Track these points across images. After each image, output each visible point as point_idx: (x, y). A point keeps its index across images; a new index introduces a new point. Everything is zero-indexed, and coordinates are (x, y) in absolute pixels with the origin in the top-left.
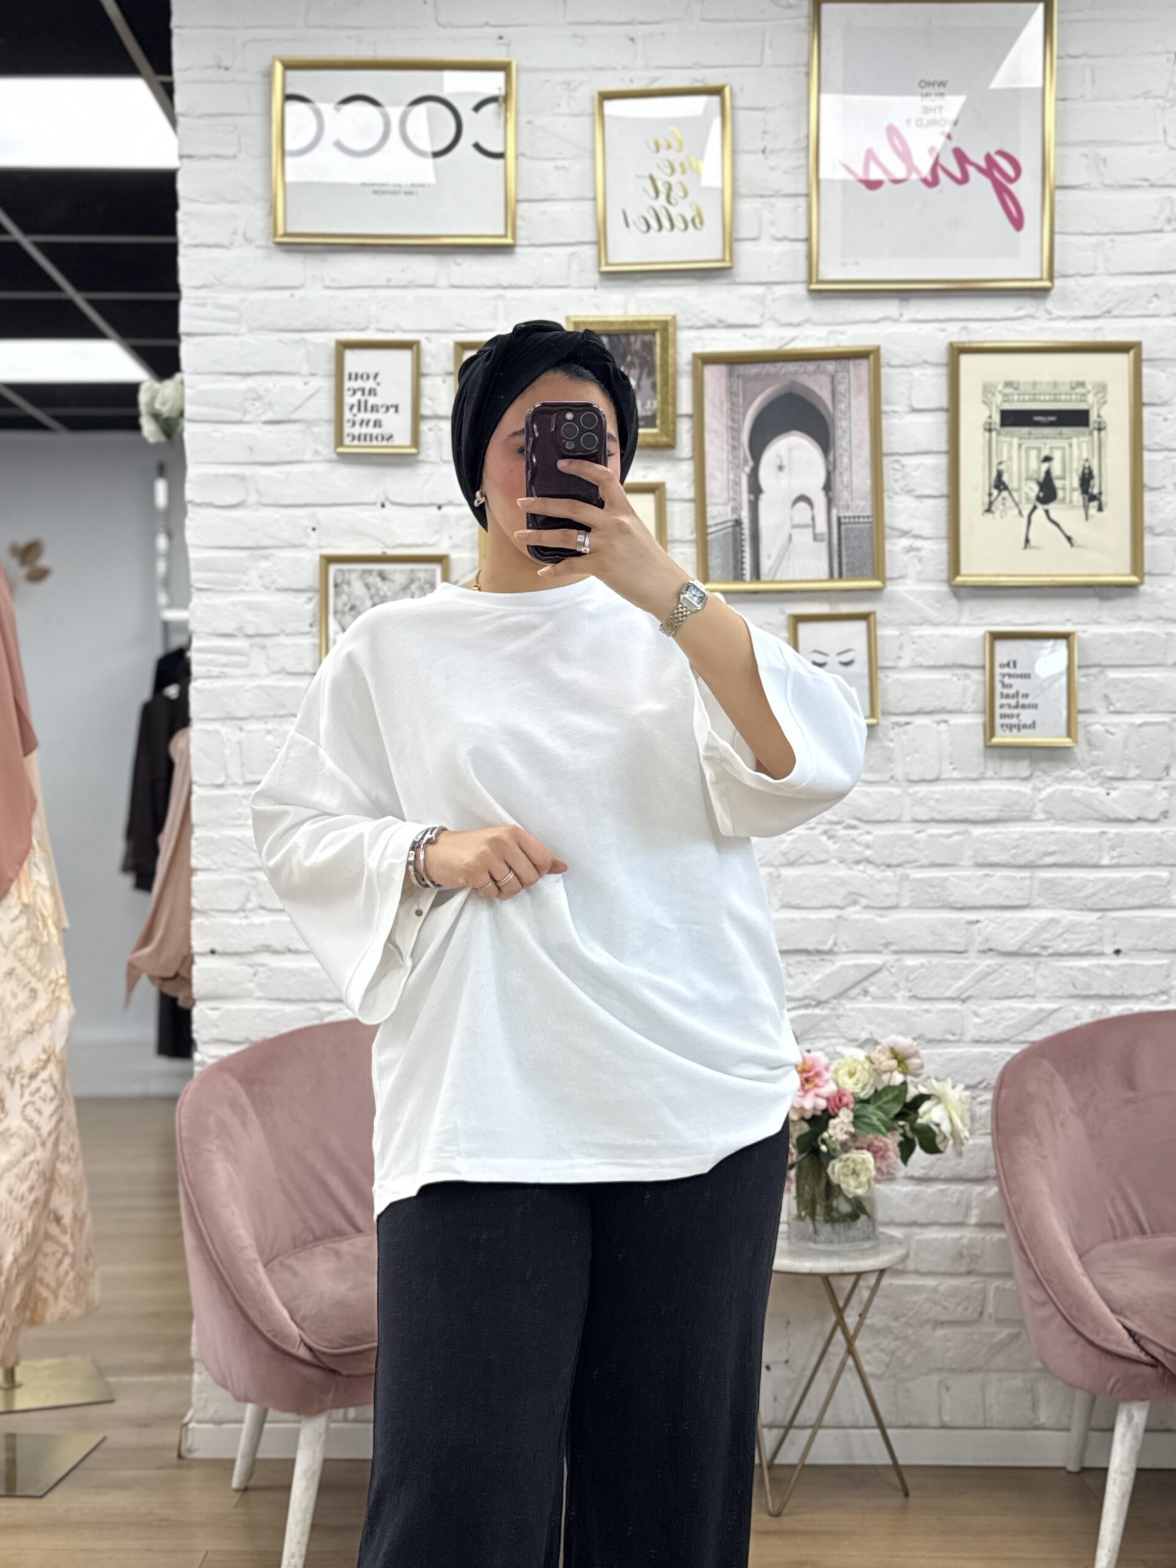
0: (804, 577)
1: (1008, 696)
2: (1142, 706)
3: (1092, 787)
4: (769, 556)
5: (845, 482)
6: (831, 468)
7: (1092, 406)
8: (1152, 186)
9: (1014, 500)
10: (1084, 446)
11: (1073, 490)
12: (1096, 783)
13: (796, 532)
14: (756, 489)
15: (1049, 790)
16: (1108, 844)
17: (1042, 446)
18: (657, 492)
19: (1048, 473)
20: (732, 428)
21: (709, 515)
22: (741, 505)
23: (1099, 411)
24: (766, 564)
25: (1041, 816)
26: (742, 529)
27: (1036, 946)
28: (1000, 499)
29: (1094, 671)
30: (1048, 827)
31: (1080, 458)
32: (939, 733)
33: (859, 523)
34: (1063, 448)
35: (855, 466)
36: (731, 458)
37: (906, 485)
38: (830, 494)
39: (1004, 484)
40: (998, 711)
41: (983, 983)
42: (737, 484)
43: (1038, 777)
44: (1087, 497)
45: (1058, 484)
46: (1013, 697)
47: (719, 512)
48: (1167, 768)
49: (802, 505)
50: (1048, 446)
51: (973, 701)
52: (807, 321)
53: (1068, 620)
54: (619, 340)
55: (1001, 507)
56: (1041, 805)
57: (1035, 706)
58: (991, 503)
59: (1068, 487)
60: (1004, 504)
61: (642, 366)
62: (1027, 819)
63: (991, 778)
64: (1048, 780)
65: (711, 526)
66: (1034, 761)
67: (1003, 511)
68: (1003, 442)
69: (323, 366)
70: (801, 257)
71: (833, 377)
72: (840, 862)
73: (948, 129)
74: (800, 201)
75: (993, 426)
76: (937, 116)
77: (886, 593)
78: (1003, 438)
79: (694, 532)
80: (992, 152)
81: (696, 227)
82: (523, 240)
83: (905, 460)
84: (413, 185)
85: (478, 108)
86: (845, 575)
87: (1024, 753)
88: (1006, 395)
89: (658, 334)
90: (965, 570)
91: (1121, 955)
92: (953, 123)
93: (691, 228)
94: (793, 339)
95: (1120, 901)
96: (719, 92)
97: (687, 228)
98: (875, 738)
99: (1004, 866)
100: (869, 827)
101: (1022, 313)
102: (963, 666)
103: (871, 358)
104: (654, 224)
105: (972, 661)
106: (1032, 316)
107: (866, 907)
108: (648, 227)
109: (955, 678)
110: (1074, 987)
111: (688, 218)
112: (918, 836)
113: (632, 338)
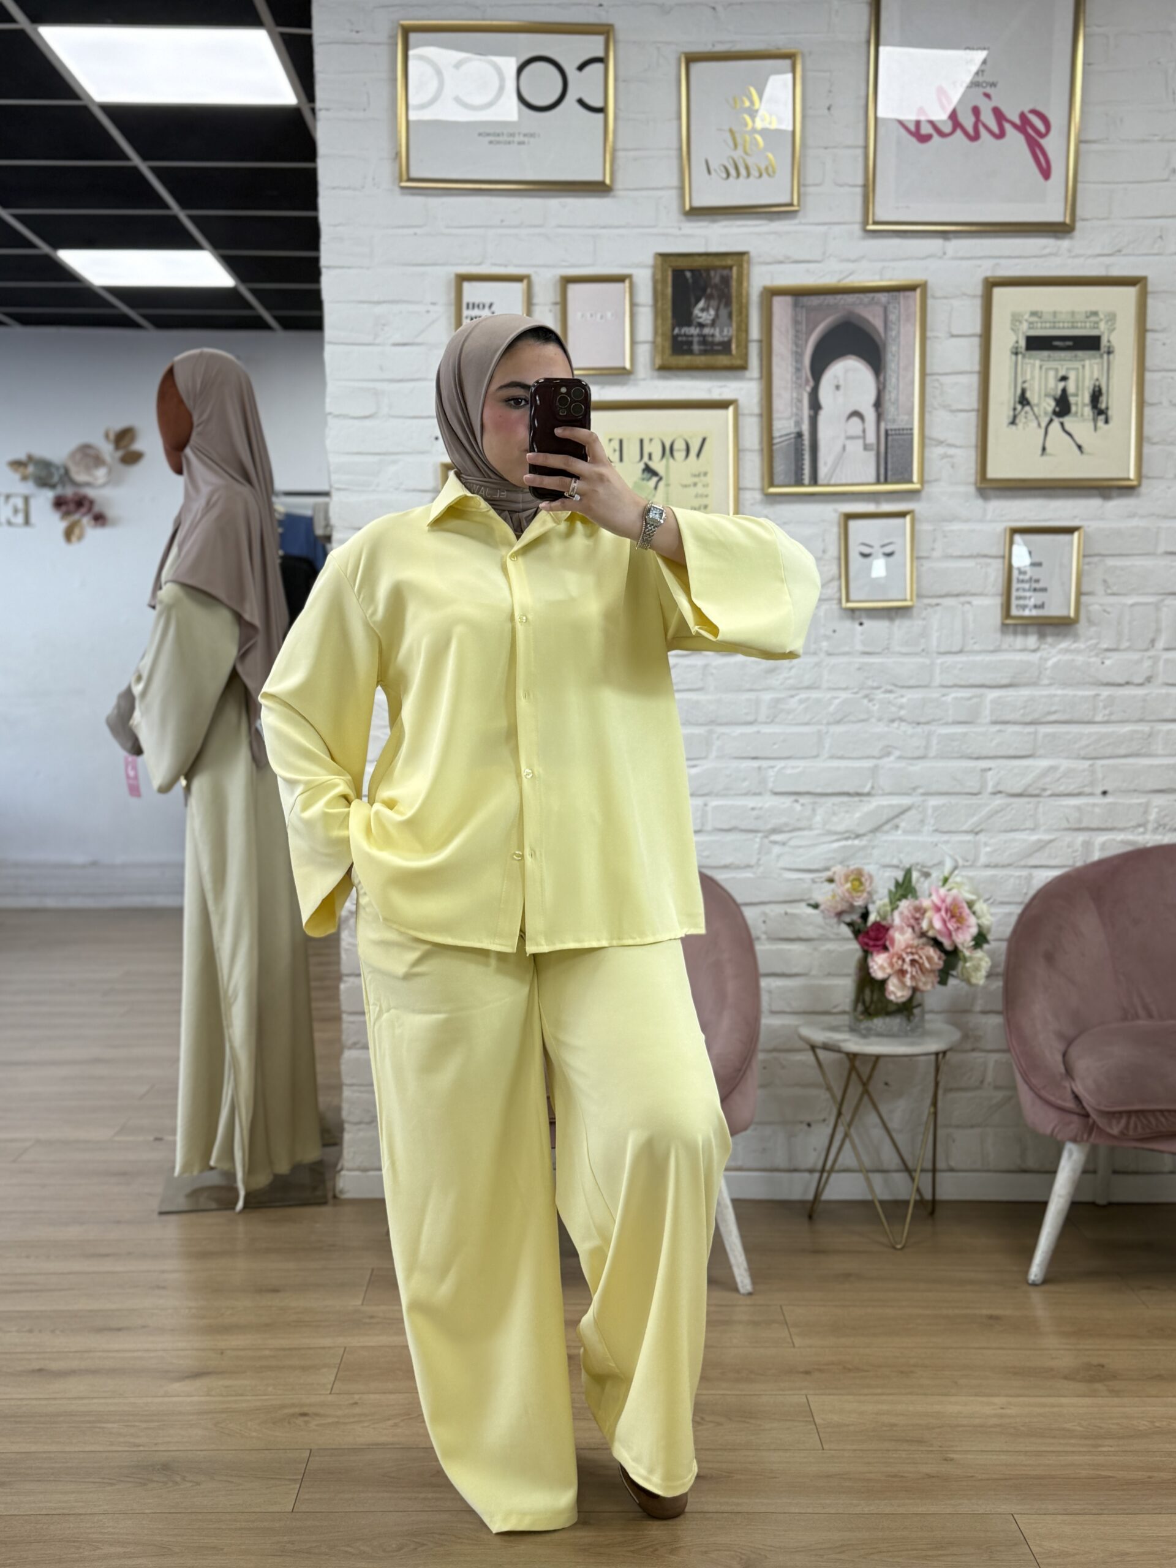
0: (856, 481)
1: (1023, 581)
2: (1134, 589)
3: (1089, 657)
4: (825, 464)
5: (893, 400)
6: (881, 387)
7: (1103, 333)
8: (1160, 140)
9: (1034, 414)
10: (1096, 367)
11: (1084, 405)
12: (1093, 653)
13: (849, 443)
14: (815, 406)
15: (1054, 660)
16: (1101, 704)
17: (1059, 367)
18: (731, 409)
19: (1064, 391)
20: (796, 353)
21: (774, 428)
22: (802, 419)
23: (1109, 337)
24: (823, 471)
25: (1046, 681)
26: (802, 440)
27: (1037, 789)
28: (1023, 413)
29: (1096, 559)
30: (1052, 691)
31: (1091, 378)
32: (964, 612)
33: (903, 434)
34: (1077, 369)
35: (901, 385)
36: (794, 379)
37: (944, 401)
38: (880, 410)
39: (1027, 400)
40: (1014, 594)
41: (993, 819)
42: (800, 401)
43: (1044, 649)
44: (1096, 412)
45: (1072, 400)
46: (1028, 582)
47: (783, 426)
48: (1153, 642)
49: (855, 420)
50: (1065, 367)
51: (993, 587)
52: (863, 257)
53: (1075, 517)
54: (701, 275)
55: (1023, 420)
56: (1048, 672)
57: (1044, 590)
58: (1015, 417)
60: (1026, 418)
61: (720, 298)
62: (1034, 684)
63: (1006, 650)
64: (1054, 651)
65: (776, 438)
66: (1042, 636)
67: (1025, 423)
68: (1027, 364)
69: (443, 297)
70: (859, 201)
71: (885, 309)
72: (880, 720)
73: (988, 90)
74: (860, 152)
75: (1019, 350)
76: (980, 79)
77: (924, 494)
78: (1027, 361)
79: (761, 442)
80: (1026, 110)
81: (769, 175)
82: (618, 185)
83: (943, 379)
84: (525, 135)
85: (581, 68)
86: (889, 479)
87: (1035, 629)
88: (1031, 323)
89: (735, 269)
90: (991, 474)
91: (1108, 796)
92: (993, 85)
93: (765, 175)
94: (851, 274)
95: (1109, 751)
96: (791, 56)
97: (761, 175)
98: (910, 617)
99: (1015, 723)
100: (904, 691)
101: (1047, 251)
102: (985, 556)
103: (918, 291)
104: (733, 172)
105: (994, 551)
106: (1055, 254)
107: (900, 758)
108: (728, 175)
109: (979, 567)
110: (1068, 820)
111: (763, 167)
112: (944, 699)
113: (712, 273)
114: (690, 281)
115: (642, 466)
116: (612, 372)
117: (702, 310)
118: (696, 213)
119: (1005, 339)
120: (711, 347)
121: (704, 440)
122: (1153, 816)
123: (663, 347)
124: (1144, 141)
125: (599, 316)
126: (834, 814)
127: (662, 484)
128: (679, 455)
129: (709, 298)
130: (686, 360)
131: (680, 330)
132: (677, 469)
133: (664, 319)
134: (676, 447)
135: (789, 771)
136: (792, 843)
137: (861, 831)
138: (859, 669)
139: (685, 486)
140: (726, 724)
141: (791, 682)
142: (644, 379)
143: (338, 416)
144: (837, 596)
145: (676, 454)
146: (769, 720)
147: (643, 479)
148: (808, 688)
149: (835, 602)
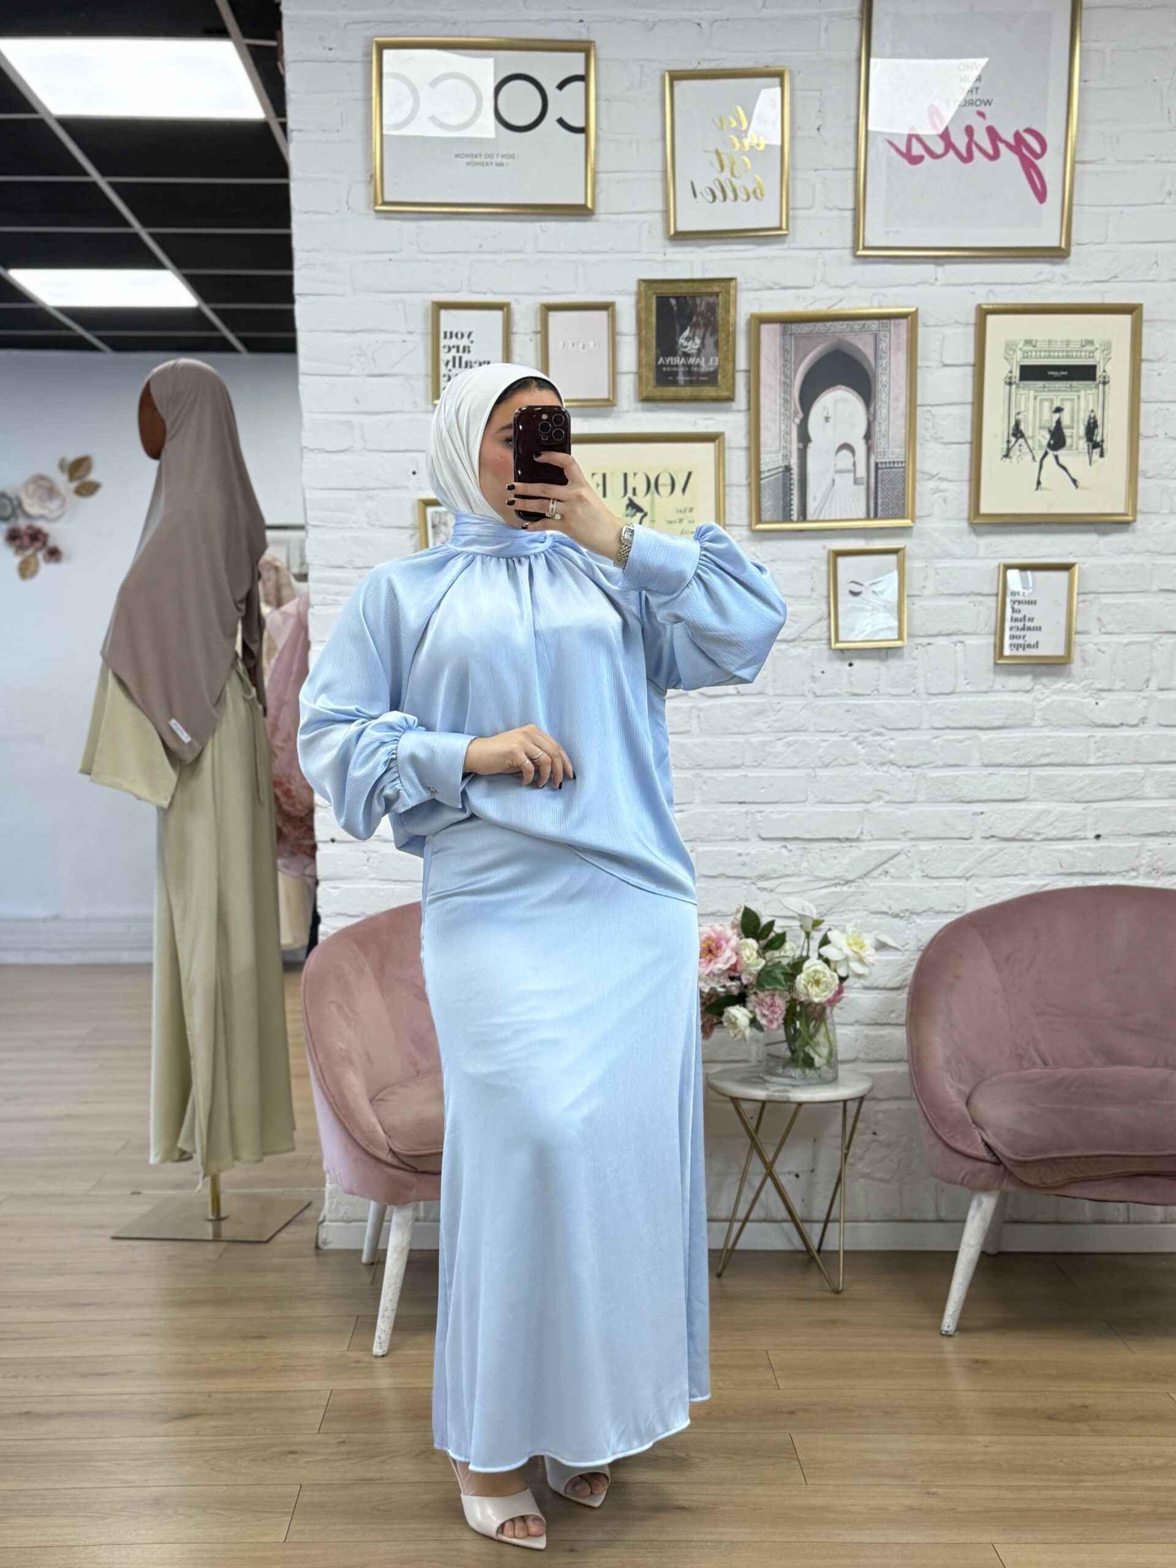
0: (846, 517)
1: (1016, 620)
2: (1129, 628)
3: (1085, 698)
4: (815, 499)
5: (883, 432)
6: (871, 419)
7: (1099, 362)
8: (1156, 161)
9: (1028, 446)
10: (1091, 397)
11: (1080, 438)
12: (1086, 694)
13: (838, 477)
14: (804, 438)
15: (1048, 700)
16: (1094, 746)
17: (1054, 398)
18: (717, 442)
19: (1059, 422)
20: (785, 383)
21: (762, 462)
22: (790, 452)
23: (1104, 366)
24: (812, 507)
25: (1041, 723)
26: (791, 474)
27: (1031, 833)
28: (1017, 445)
29: (1090, 597)
30: (1046, 732)
32: (956, 652)
33: (894, 468)
34: (1073, 400)
35: (891, 416)
36: (782, 409)
37: (936, 433)
38: (870, 442)
39: (1021, 432)
40: (1007, 633)
41: (985, 864)
42: (788, 433)
43: (1038, 690)
44: (1091, 444)
45: (1067, 432)
46: (1021, 620)
47: (771, 460)
48: (1148, 681)
49: (845, 453)
50: (1059, 398)
51: (986, 625)
52: (852, 284)
53: (1070, 553)
54: (687, 302)
55: (1017, 453)
56: (1040, 714)
57: (1039, 629)
58: (1009, 450)
59: (1075, 435)
60: (1020, 450)
61: (706, 327)
62: (1028, 726)
63: (999, 691)
64: (1047, 692)
65: (764, 472)
66: (1036, 676)
67: (1019, 456)
68: (1021, 395)
69: (420, 325)
70: (849, 224)
71: (876, 335)
72: (868, 764)
73: (982, 108)
74: (850, 174)
75: (1013, 380)
76: (974, 97)
77: (915, 529)
78: (1021, 391)
79: (749, 476)
80: (1021, 130)
81: (757, 198)
82: (601, 208)
83: (934, 410)
84: (503, 156)
85: (561, 86)
86: (879, 515)
87: (1029, 668)
88: (1024, 352)
89: (720, 295)
90: (984, 509)
91: (1101, 839)
92: (988, 103)
93: (752, 197)
94: (841, 301)
95: (1103, 794)
96: (780, 75)
97: (748, 199)
98: (901, 657)
99: (1007, 766)
100: (893, 734)
101: (1041, 277)
102: (979, 594)
103: (909, 318)
104: (719, 195)
105: (987, 589)
106: (1050, 281)
107: (889, 802)
108: (714, 198)
109: (972, 605)
110: (1061, 866)
111: (751, 190)
112: (935, 741)
113: (698, 301)
114: (675, 308)
115: (627, 502)
116: (596, 403)
117: (688, 339)
118: (681, 237)
119: (998, 369)
120: (695, 377)
121: (690, 474)
122: (1144, 862)
123: (647, 377)
124: (1143, 162)
125: (581, 345)
126: (823, 860)
127: (646, 520)
128: (665, 490)
129: (695, 326)
130: (670, 391)
131: (665, 360)
132: (663, 504)
133: (648, 349)
134: (660, 482)
135: (776, 816)
136: (778, 890)
137: (850, 878)
138: (848, 711)
139: (671, 522)
140: (712, 768)
141: (777, 724)
142: (628, 412)
143: (312, 450)
144: (826, 635)
145: (660, 488)
146: (756, 764)
147: (627, 515)
148: (795, 731)
149: (825, 642)
